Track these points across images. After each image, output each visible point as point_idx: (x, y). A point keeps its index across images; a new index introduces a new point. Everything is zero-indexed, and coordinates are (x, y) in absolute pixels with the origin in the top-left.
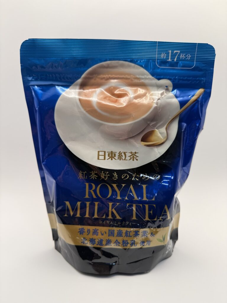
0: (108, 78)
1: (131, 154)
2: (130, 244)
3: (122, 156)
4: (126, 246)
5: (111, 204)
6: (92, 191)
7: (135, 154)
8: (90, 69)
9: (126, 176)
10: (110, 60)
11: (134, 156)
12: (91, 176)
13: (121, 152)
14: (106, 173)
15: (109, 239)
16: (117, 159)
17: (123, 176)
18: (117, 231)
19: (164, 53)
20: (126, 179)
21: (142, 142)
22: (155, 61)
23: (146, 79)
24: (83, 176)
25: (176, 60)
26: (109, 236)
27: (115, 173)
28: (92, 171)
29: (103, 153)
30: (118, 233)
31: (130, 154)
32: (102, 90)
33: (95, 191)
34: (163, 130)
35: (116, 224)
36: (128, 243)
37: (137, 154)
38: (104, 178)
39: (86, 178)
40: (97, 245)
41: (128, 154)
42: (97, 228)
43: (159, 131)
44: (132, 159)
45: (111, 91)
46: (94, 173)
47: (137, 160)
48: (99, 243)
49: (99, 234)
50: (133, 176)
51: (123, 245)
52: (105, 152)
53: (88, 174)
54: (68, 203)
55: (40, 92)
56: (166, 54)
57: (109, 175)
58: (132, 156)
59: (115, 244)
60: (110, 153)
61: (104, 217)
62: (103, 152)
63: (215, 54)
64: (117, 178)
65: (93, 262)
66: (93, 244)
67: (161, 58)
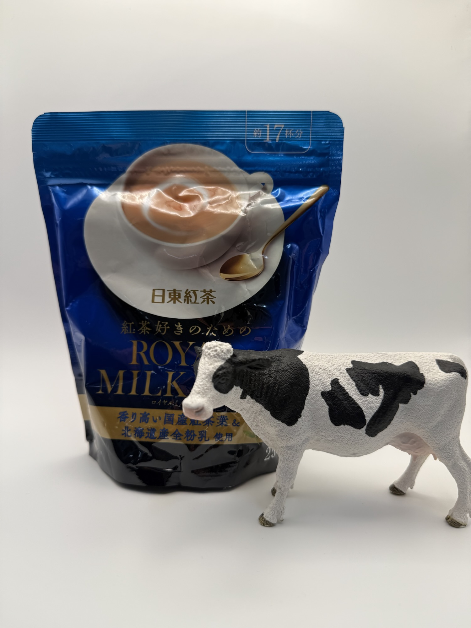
0: (169, 171)
1: (205, 294)
2: (199, 438)
3: (191, 297)
4: (192, 440)
5: (170, 374)
6: (142, 354)
7: (211, 294)
8: (140, 158)
9: (197, 329)
10: (170, 143)
11: (208, 297)
12: (141, 329)
13: (189, 290)
14: (165, 324)
15: (164, 428)
16: (183, 301)
17: (192, 329)
18: (178, 416)
19: (259, 129)
20: (197, 334)
21: (221, 274)
22: (244, 143)
23: (229, 172)
24: (128, 329)
25: (279, 140)
26: (165, 423)
27: (178, 325)
28: (143, 321)
29: (160, 293)
30: (179, 418)
31: (203, 294)
32: (158, 191)
33: (147, 353)
34: (258, 254)
35: (177, 405)
36: (195, 435)
37: (213, 294)
38: (160, 331)
39: (134, 332)
40: (146, 437)
41: (200, 294)
42: (148, 411)
43: (251, 256)
44: (206, 302)
45: (173, 192)
46: (146, 323)
47: (213, 302)
48: (149, 435)
49: (149, 420)
50: (208, 329)
51: (186, 439)
52: (164, 291)
53: (137, 327)
54: (103, 372)
55: (62, 195)
56: (261, 131)
57: (168, 327)
58: (206, 297)
59: (174, 436)
60: (173, 292)
61: (159, 394)
62: (161, 291)
63: (343, 127)
64: (181, 332)
65: (137, 467)
66: (140, 437)
67: (254, 137)
